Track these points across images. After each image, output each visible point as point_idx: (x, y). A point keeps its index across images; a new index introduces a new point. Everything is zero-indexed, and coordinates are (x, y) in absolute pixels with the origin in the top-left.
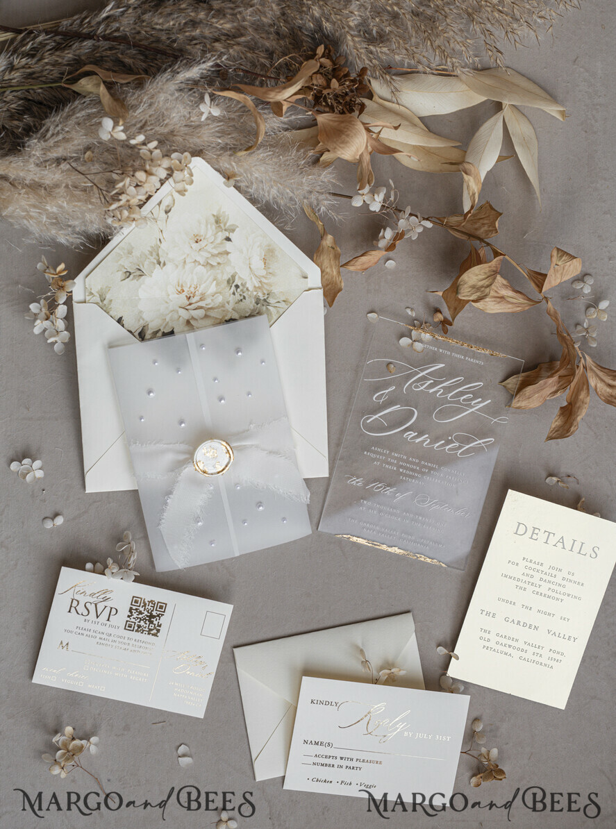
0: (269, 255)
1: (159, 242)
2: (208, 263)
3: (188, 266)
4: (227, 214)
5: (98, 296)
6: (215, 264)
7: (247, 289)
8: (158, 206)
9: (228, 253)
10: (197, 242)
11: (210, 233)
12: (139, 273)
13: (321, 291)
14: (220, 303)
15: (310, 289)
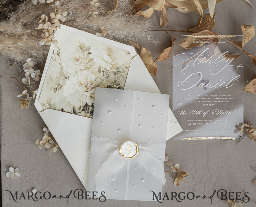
0: (110, 51)
1: (61, 69)
2: (86, 68)
3: (79, 73)
4: (83, 43)
5: (48, 104)
6: (89, 67)
7: (108, 71)
8: (53, 54)
9: (92, 59)
10: (77, 61)
11: (81, 54)
12: (60, 86)
13: (138, 56)
14: (100, 82)
15: (133, 58)
